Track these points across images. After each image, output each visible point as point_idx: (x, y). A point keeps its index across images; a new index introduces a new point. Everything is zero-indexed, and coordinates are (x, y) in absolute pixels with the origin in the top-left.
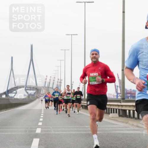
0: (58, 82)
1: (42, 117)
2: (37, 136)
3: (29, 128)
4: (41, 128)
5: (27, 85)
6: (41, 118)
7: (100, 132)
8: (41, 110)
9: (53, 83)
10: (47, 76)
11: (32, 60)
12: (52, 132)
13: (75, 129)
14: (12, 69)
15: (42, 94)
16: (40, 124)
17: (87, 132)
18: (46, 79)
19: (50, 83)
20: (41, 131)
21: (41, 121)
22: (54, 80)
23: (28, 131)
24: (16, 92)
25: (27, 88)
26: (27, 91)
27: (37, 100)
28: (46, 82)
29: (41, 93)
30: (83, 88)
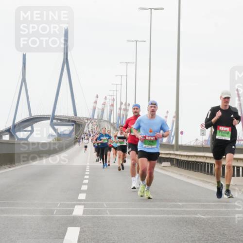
0: (120, 109)
1: (86, 181)
2: (74, 221)
3: (58, 206)
4: (83, 206)
5: (55, 114)
6: (85, 184)
7: (209, 216)
8: (84, 168)
9: (111, 111)
10: (97, 97)
11: (66, 61)
12: (107, 214)
13: (156, 209)
14: (24, 80)
15: (88, 132)
16: (82, 196)
17: (181, 216)
18: (96, 102)
19: (103, 111)
20: (85, 212)
21: (83, 192)
22: (112, 105)
23: (56, 211)
24: (32, 128)
25: (55, 121)
26: (56, 127)
27: (77, 145)
28: (94, 109)
29: (85, 131)
30: (173, 121)
